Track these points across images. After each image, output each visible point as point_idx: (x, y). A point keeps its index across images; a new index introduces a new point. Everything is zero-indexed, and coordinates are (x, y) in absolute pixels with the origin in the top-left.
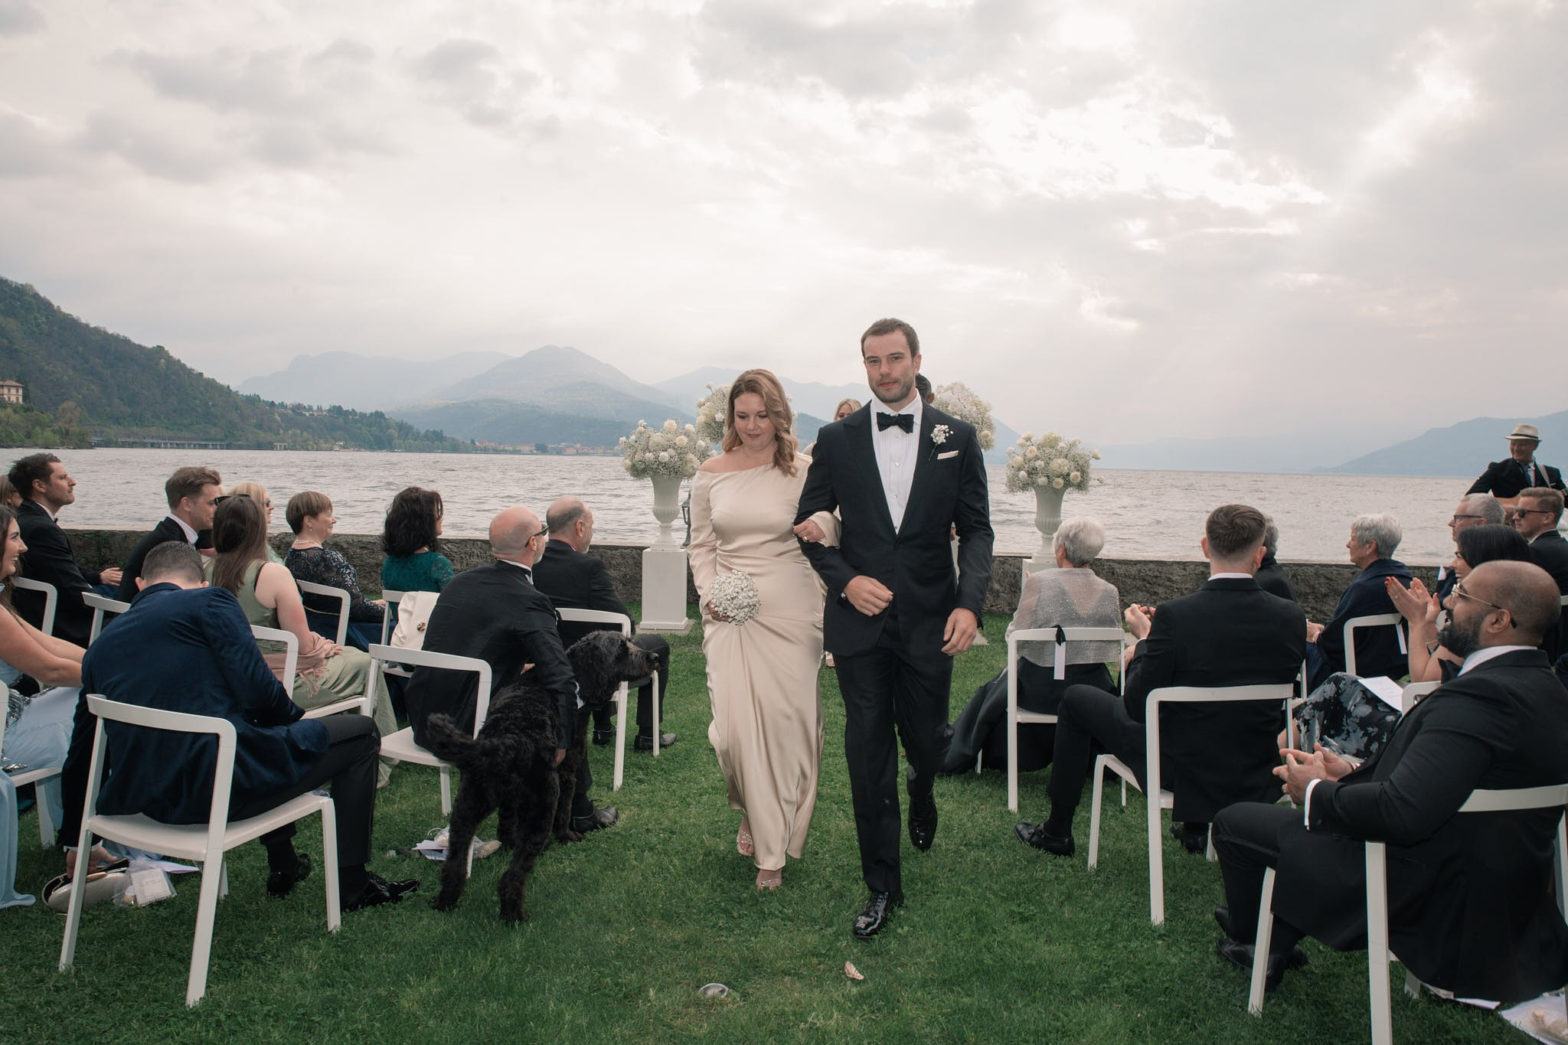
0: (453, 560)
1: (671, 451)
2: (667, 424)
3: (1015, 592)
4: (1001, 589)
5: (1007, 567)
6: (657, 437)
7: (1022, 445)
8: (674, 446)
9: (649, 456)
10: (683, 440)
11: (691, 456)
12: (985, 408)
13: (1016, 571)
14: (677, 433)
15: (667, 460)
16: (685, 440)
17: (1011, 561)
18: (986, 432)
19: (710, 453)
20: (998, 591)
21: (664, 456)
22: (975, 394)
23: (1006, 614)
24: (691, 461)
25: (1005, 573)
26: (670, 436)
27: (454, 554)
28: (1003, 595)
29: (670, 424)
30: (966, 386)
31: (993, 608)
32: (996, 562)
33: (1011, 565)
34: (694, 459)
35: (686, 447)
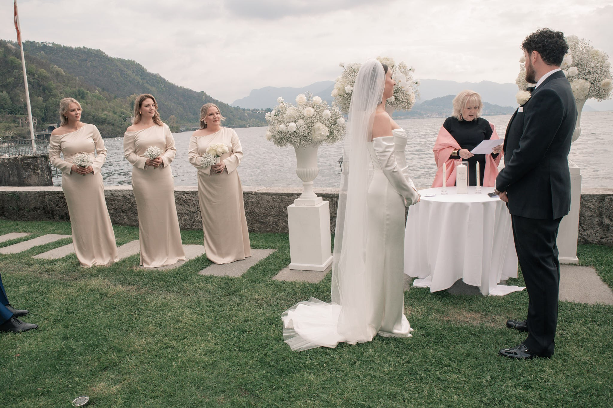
0: (189, 205)
1: (301, 122)
2: (298, 99)
6: (291, 111)
8: (303, 117)
9: (282, 127)
10: (309, 111)
11: (319, 125)
12: (603, 57)
14: (304, 106)
15: (295, 129)
16: (313, 110)
18: (606, 80)
19: (338, 121)
20: (608, 226)
21: (292, 126)
22: (591, 45)
24: (319, 129)
26: (300, 108)
27: (189, 201)
29: (302, 98)
30: (580, 38)
31: (603, 240)
32: (607, 200)
34: (322, 127)
35: (314, 117)
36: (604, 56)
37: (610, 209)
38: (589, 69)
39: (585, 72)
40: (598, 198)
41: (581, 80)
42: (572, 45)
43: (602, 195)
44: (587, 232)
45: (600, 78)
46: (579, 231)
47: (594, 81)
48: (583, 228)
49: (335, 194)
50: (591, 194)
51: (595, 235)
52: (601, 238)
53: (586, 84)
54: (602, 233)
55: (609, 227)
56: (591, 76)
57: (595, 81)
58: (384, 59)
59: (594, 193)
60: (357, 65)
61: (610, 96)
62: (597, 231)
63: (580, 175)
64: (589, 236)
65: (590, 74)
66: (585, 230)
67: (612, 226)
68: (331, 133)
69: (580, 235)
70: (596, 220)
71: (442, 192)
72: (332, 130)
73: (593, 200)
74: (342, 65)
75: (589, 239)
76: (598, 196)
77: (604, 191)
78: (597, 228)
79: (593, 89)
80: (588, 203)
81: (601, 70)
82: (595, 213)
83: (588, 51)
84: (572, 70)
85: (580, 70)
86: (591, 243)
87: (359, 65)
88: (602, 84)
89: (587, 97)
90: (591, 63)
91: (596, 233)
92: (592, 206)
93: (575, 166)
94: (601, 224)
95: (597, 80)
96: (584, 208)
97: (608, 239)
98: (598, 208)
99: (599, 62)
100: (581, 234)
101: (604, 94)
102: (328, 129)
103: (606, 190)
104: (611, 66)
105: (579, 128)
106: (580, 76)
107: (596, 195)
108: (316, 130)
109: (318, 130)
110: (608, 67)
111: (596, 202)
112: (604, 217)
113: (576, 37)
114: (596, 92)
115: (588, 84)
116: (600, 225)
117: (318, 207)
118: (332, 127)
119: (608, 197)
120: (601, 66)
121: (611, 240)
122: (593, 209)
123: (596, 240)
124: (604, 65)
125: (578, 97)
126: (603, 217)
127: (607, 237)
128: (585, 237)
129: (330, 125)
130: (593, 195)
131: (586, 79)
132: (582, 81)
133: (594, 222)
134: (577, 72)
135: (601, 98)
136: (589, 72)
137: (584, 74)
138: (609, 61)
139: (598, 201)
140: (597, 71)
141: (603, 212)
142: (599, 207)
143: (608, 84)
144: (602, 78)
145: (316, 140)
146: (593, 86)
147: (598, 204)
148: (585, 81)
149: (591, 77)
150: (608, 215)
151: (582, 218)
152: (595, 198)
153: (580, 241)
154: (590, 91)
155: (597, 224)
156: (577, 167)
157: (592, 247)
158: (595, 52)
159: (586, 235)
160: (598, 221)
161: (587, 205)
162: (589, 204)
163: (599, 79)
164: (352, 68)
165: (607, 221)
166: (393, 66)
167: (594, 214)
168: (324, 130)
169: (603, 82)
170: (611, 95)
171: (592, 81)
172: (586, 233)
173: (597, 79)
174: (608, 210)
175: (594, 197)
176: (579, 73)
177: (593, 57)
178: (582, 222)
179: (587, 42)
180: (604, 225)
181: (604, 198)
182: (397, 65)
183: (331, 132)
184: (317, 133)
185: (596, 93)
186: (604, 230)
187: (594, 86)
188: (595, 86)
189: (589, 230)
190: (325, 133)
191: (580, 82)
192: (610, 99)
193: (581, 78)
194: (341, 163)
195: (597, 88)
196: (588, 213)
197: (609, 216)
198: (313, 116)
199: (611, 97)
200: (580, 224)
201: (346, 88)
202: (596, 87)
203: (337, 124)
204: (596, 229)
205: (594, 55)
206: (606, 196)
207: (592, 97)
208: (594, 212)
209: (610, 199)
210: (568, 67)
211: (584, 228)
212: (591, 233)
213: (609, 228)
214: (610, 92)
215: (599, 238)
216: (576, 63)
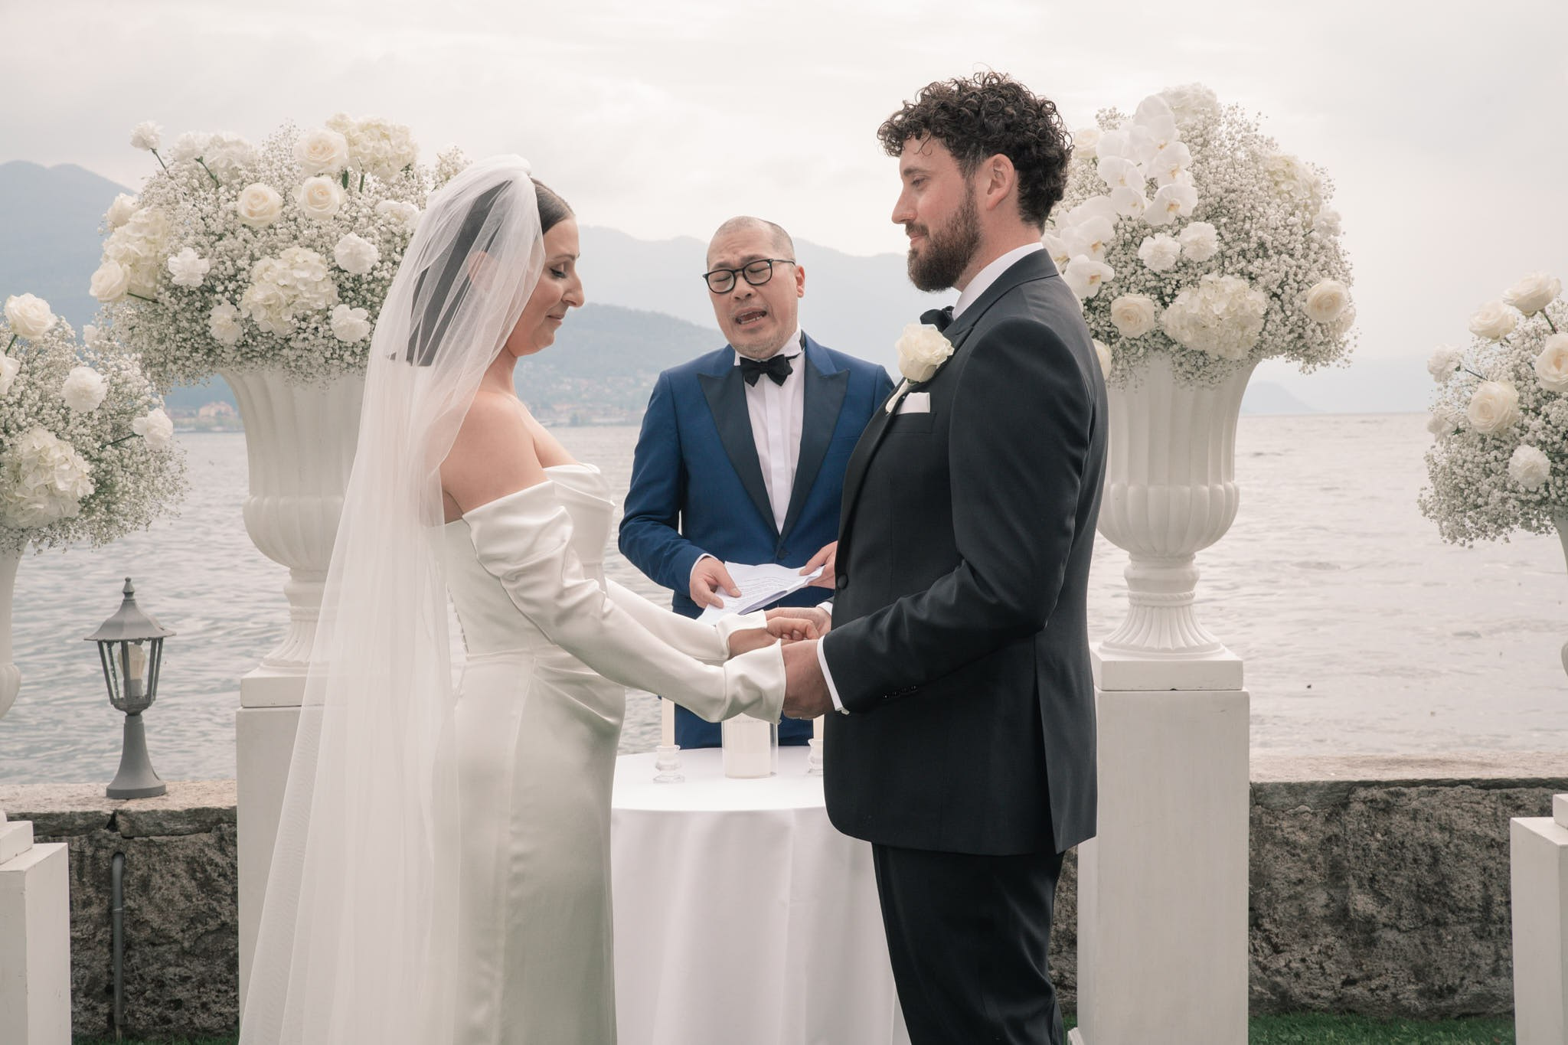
3: (1437, 923)
4: (1383, 915)
5: (1399, 822)
7: (1496, 335)
11: (38, 441)
13: (1437, 837)
17: (1414, 800)
18: (1325, 285)
19: (137, 424)
20: (1369, 921)
23: (1407, 1013)
24: (40, 463)
25: (1394, 848)
28: (1390, 935)
31: (1356, 991)
32: (1357, 807)
33: (1415, 815)
34: (56, 455)
35: (11, 400)
36: (1317, 184)
37: (1374, 845)
38: (1260, 233)
39: (1245, 245)
40: (1320, 801)
41: (1230, 278)
42: (1193, 129)
43: (1337, 784)
44: (1287, 955)
45: (1306, 274)
46: (1254, 951)
47: (1281, 286)
48: (1268, 939)
49: (72, 814)
50: (1294, 780)
51: (1322, 967)
52: (1345, 983)
53: (1250, 298)
54: (1349, 959)
55: (1374, 930)
56: (1267, 264)
57: (1286, 288)
58: (364, 128)
59: (1306, 776)
60: (224, 145)
61: (1345, 352)
62: (1326, 952)
63: (1244, 689)
64: (1297, 975)
65: (1267, 256)
66: (1276, 950)
67: (1385, 925)
68: (103, 485)
69: (1260, 973)
70: (1322, 898)
71: (657, 773)
72: (106, 472)
73: (1302, 808)
74: (145, 144)
75: (1297, 991)
76: (1321, 788)
77: (1345, 768)
78: (1326, 936)
79: (1278, 318)
80: (1285, 824)
81: (1308, 241)
82: (1314, 868)
83: (1255, 158)
84: (1194, 236)
85: (1228, 237)
86: (1305, 1008)
87: (234, 149)
88: (1309, 300)
89: (1258, 350)
90: (1271, 211)
91: (1322, 958)
92: (1300, 833)
93: (1223, 652)
94: (1341, 917)
95: (1291, 281)
96: (1268, 846)
97: (1373, 984)
98: (1322, 842)
99: (1297, 207)
100: (1264, 969)
101: (1321, 344)
102: (87, 467)
103: (1350, 762)
104: (1342, 225)
105: (1230, 484)
106: (1227, 263)
107: (1313, 786)
108: (24, 467)
109: (38, 467)
110: (1331, 229)
111: (1315, 815)
112: (1353, 883)
113: (1210, 93)
114: (1291, 332)
115: (1257, 300)
116: (1339, 922)
117: (20, 873)
118: (104, 455)
119: (1362, 793)
120: (1307, 225)
121: (1385, 988)
122: (1305, 850)
123: (1324, 993)
124: (1318, 221)
125: (1221, 352)
126: (1347, 887)
127: (1369, 978)
128: (1279, 979)
129: (97, 445)
130: (1300, 785)
131: (1252, 278)
132: (1234, 284)
133: (1310, 910)
134: (1215, 247)
135: (1310, 359)
136: (1262, 245)
137: (1243, 253)
138: (1333, 205)
139: (1322, 814)
140: (1291, 246)
141: (1346, 863)
142: (1329, 839)
143: (1331, 303)
144: (1312, 275)
145: (23, 522)
146: (1277, 307)
147: (1323, 824)
148: (1245, 283)
149: (1270, 269)
150: (1366, 873)
151: (1264, 893)
152: (1311, 798)
153: (1262, 1000)
154: (1269, 327)
155: (1324, 918)
156: (1229, 656)
157: (1311, 1025)
158: (1281, 166)
159: (1285, 970)
160: (1327, 906)
161: (1278, 833)
162: (1286, 827)
163: (1300, 277)
164: (200, 160)
165: (1362, 903)
166: (407, 168)
167: (1309, 873)
168: (66, 467)
169: (1314, 292)
170: (1348, 347)
171: (1274, 288)
172: (1283, 963)
173: (1291, 277)
174: (1366, 849)
175: (1304, 793)
176: (1224, 248)
177: (1277, 184)
178: (1263, 909)
179: (1250, 117)
180: (1352, 921)
181: (1347, 798)
182: (426, 162)
183: (98, 481)
184: (30, 482)
185: (1291, 336)
186: (1355, 945)
187: (1282, 307)
188: (1287, 306)
189: (1296, 947)
190: (75, 483)
191: (1228, 290)
192: (1346, 365)
193: (1231, 270)
194: (105, 646)
195: (1295, 318)
196: (1284, 869)
197: (1372, 880)
198: (10, 394)
199: (1351, 357)
200: (1255, 923)
201: (174, 264)
202: (1289, 313)
203: (127, 443)
204: (1324, 942)
205: (1281, 175)
206: (1352, 787)
207: (1275, 351)
208: (1310, 861)
209: (1371, 801)
210: (1182, 222)
211: (1275, 940)
212: (1303, 960)
213: (1376, 935)
214: (1346, 336)
215: (1338, 983)
216: (1211, 205)
